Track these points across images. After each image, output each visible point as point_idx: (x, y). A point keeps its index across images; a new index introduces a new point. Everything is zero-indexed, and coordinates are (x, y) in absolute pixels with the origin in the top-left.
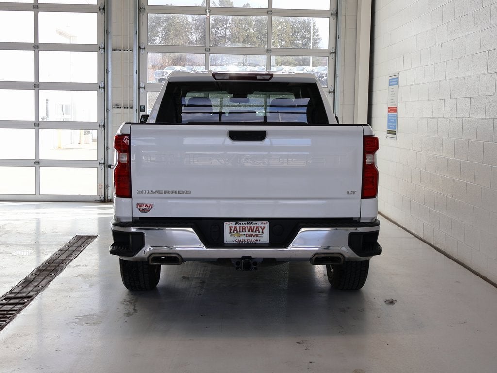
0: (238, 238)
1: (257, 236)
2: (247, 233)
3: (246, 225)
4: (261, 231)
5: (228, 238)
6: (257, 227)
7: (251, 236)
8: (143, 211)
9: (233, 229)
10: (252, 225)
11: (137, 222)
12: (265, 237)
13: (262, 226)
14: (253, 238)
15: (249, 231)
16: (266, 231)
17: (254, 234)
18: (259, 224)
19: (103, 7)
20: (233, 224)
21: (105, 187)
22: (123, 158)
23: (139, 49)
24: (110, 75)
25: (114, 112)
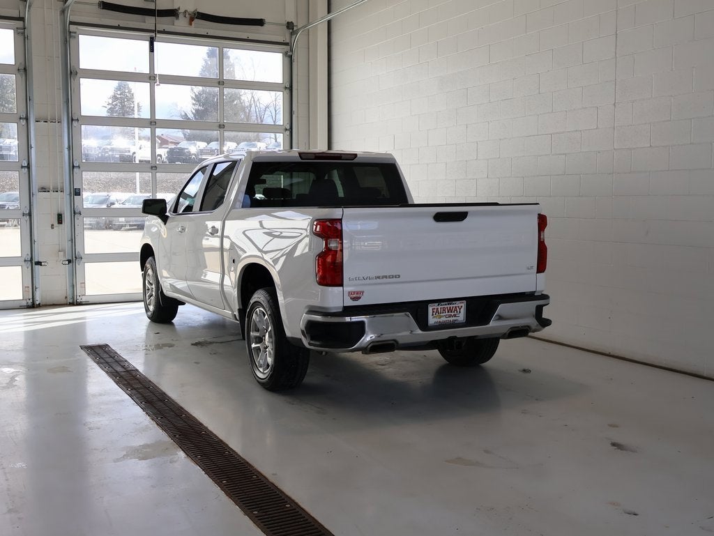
0: (439, 320)
1: (455, 316)
2: (447, 313)
3: (446, 306)
4: (458, 310)
5: (432, 320)
6: (456, 307)
7: (450, 316)
8: (354, 299)
9: (435, 311)
10: (451, 306)
12: (461, 317)
13: (460, 305)
14: (451, 319)
15: (448, 312)
16: (463, 311)
17: (452, 314)
18: (458, 304)
19: (23, 68)
20: (435, 306)
21: (34, 289)
22: (333, 244)
23: (71, 120)
24: (33, 151)
25: (40, 197)
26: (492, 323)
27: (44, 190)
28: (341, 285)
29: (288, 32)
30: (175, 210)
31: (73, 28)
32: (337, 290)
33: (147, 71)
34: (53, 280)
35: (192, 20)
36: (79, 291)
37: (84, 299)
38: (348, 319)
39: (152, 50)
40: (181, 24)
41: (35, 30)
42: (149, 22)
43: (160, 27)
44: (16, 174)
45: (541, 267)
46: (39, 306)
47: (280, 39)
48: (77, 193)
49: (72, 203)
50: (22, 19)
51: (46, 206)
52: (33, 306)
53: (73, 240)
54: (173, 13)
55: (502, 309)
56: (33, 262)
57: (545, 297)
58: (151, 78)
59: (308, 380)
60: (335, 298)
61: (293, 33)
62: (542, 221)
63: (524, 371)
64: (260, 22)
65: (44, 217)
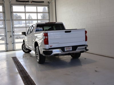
3: (68, 48)
5: (65, 50)
8: (51, 47)
11: (50, 49)
12: (71, 49)
14: (69, 50)
16: (71, 48)
18: (70, 47)
19: (4, 12)
20: (66, 48)
21: (7, 48)
22: (47, 37)
23: (12, 20)
24: (6, 26)
25: (7, 33)
26: (77, 50)
27: (8, 32)
28: (48, 44)
29: (48, 3)
30: (27, 34)
31: (12, 5)
32: (48, 45)
33: (24, 11)
34: (10, 47)
35: (32, 2)
36: (14, 48)
37: (15, 50)
38: (49, 50)
39: (25, 8)
40: (30, 3)
41: (5, 6)
42: (24, 3)
43: (26, 4)
44: (3, 29)
45: (86, 40)
46: (8, 51)
47: (47, 5)
48: (14, 32)
49: (13, 34)
50: (3, 4)
51: (9, 35)
52: (7, 51)
53: (13, 40)
54: (28, 1)
55: (78, 48)
56: (7, 44)
57: (87, 45)
58: (25, 12)
59: (46, 61)
60: (47, 47)
61: (49, 3)
62: (86, 32)
63: (85, 59)
64: (43, 2)
65: (8, 36)
